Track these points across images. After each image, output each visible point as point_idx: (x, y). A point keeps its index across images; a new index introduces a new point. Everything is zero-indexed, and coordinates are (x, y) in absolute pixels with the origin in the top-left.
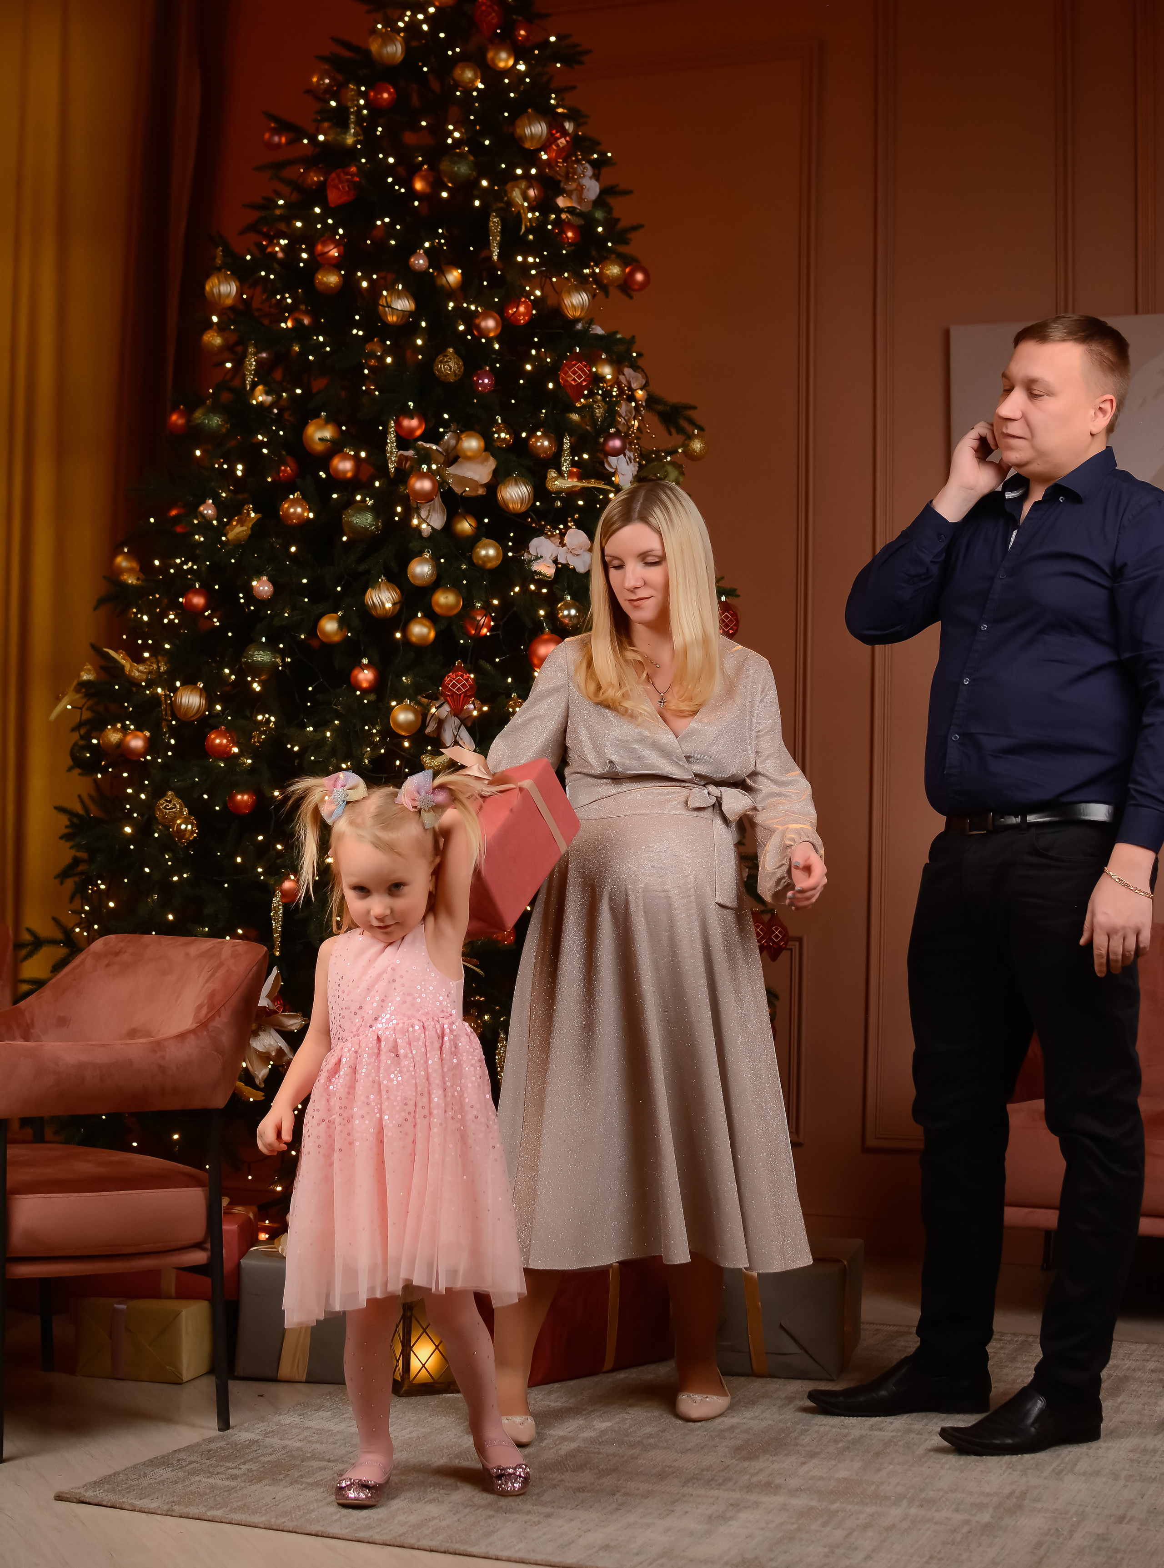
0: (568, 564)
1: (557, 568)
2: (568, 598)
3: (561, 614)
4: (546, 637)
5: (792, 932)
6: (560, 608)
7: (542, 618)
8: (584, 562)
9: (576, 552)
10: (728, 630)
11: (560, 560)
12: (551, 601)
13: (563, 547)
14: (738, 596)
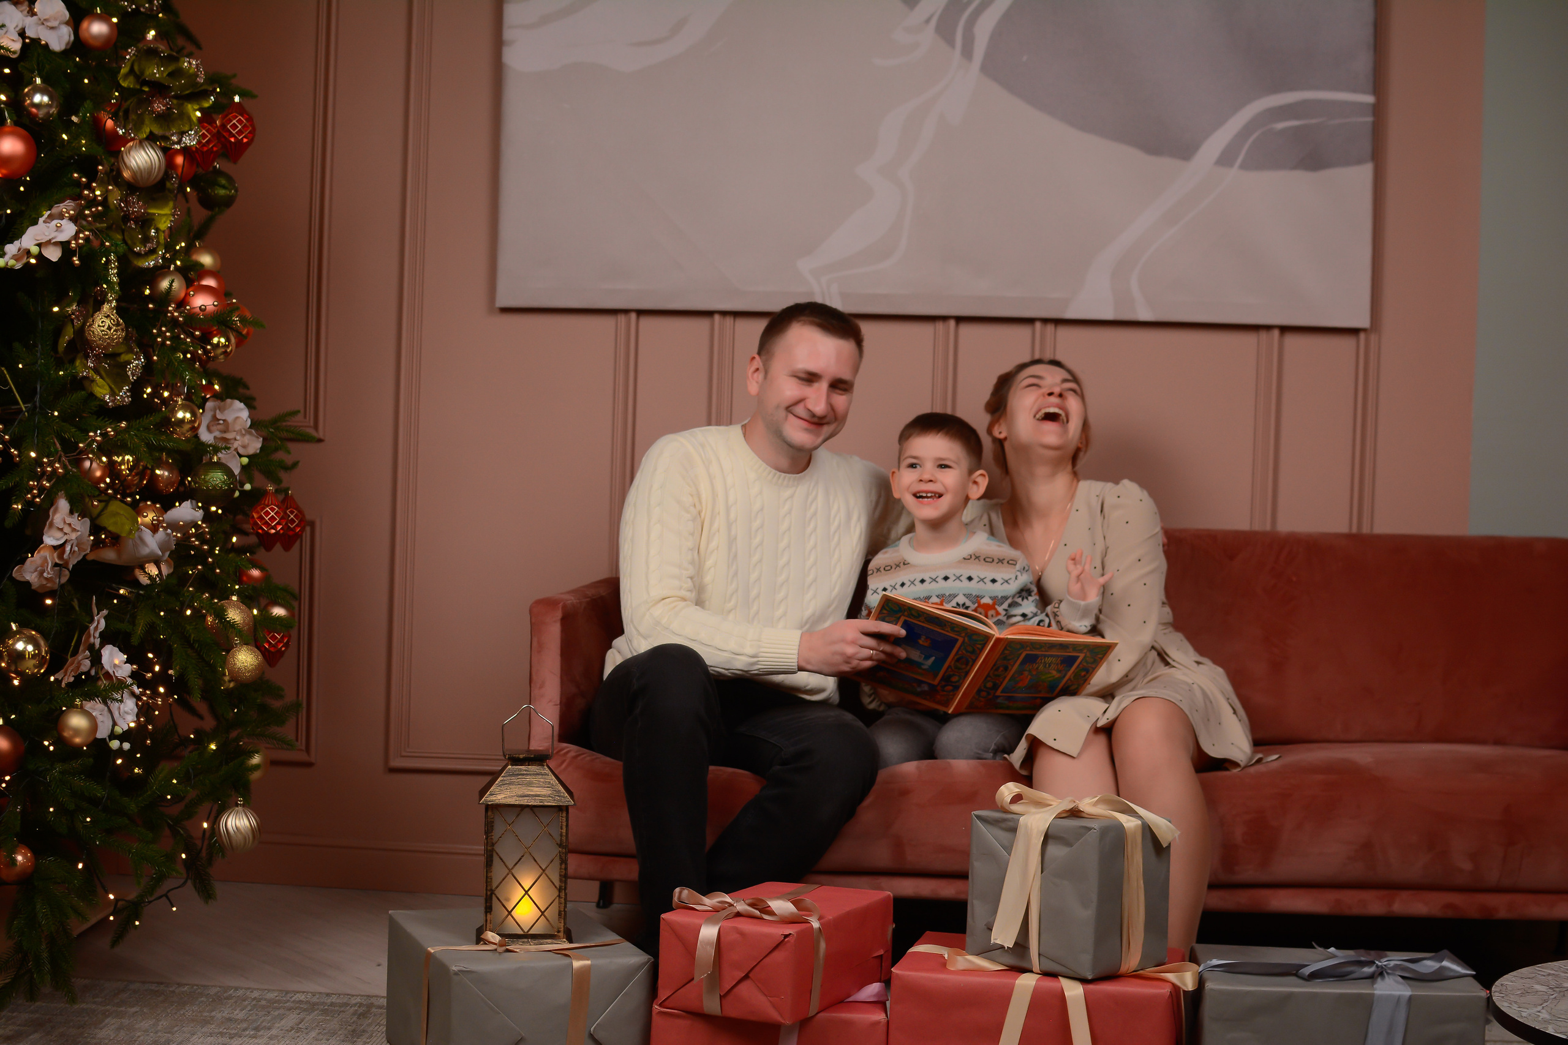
0: (40, 39)
1: (24, 43)
2: (38, 81)
3: (28, 102)
4: (7, 129)
5: (308, 517)
6: (27, 94)
7: (2, 106)
8: (60, 38)
9: (49, 24)
10: (242, 139)
11: (29, 33)
12: (16, 85)
13: (32, 16)
14: (253, 96)
